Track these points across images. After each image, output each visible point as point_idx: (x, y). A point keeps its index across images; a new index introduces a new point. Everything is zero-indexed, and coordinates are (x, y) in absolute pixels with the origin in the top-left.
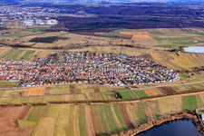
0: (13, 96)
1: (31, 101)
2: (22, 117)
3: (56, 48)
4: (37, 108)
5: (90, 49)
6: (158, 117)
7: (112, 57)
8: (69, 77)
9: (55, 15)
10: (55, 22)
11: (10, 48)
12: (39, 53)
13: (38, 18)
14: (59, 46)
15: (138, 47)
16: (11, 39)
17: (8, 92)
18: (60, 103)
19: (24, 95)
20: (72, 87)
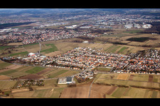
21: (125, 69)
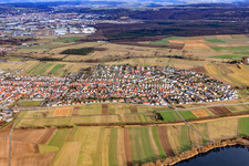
0: (36, 117)
1: (56, 123)
2: (43, 142)
3: (90, 61)
4: (62, 131)
5: (131, 62)
6: (205, 143)
7: (157, 71)
8: (103, 96)
9: (93, 22)
10: (92, 30)
11: (38, 62)
12: (70, 67)
13: (73, 26)
14: (94, 58)
15: (190, 59)
16: (40, 51)
17: (31, 112)
18: (89, 125)
19: (48, 116)
20: (105, 106)
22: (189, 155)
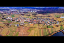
1: (30, 26)
6: (55, 32)
7: (47, 19)
8: (38, 23)
10: (36, 12)
12: (33, 17)
15: (52, 17)
16: (28, 14)
20: (38, 25)
21: (32, 23)
22: (53, 34)
